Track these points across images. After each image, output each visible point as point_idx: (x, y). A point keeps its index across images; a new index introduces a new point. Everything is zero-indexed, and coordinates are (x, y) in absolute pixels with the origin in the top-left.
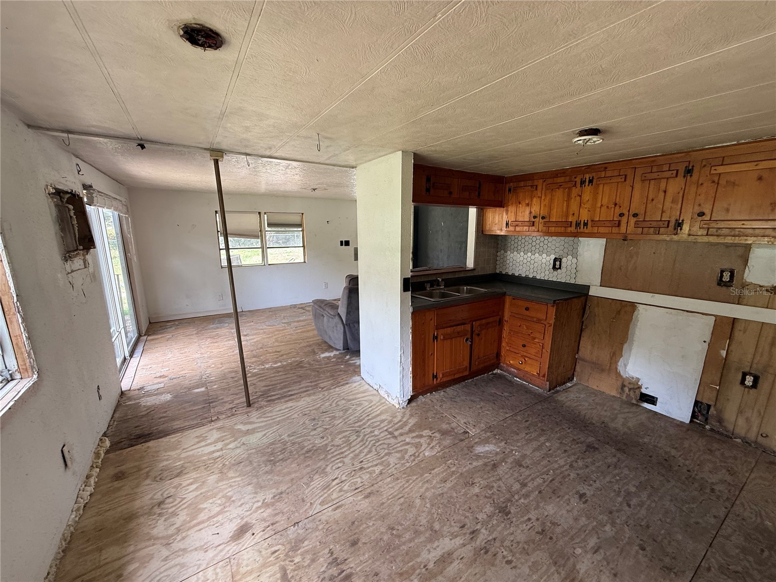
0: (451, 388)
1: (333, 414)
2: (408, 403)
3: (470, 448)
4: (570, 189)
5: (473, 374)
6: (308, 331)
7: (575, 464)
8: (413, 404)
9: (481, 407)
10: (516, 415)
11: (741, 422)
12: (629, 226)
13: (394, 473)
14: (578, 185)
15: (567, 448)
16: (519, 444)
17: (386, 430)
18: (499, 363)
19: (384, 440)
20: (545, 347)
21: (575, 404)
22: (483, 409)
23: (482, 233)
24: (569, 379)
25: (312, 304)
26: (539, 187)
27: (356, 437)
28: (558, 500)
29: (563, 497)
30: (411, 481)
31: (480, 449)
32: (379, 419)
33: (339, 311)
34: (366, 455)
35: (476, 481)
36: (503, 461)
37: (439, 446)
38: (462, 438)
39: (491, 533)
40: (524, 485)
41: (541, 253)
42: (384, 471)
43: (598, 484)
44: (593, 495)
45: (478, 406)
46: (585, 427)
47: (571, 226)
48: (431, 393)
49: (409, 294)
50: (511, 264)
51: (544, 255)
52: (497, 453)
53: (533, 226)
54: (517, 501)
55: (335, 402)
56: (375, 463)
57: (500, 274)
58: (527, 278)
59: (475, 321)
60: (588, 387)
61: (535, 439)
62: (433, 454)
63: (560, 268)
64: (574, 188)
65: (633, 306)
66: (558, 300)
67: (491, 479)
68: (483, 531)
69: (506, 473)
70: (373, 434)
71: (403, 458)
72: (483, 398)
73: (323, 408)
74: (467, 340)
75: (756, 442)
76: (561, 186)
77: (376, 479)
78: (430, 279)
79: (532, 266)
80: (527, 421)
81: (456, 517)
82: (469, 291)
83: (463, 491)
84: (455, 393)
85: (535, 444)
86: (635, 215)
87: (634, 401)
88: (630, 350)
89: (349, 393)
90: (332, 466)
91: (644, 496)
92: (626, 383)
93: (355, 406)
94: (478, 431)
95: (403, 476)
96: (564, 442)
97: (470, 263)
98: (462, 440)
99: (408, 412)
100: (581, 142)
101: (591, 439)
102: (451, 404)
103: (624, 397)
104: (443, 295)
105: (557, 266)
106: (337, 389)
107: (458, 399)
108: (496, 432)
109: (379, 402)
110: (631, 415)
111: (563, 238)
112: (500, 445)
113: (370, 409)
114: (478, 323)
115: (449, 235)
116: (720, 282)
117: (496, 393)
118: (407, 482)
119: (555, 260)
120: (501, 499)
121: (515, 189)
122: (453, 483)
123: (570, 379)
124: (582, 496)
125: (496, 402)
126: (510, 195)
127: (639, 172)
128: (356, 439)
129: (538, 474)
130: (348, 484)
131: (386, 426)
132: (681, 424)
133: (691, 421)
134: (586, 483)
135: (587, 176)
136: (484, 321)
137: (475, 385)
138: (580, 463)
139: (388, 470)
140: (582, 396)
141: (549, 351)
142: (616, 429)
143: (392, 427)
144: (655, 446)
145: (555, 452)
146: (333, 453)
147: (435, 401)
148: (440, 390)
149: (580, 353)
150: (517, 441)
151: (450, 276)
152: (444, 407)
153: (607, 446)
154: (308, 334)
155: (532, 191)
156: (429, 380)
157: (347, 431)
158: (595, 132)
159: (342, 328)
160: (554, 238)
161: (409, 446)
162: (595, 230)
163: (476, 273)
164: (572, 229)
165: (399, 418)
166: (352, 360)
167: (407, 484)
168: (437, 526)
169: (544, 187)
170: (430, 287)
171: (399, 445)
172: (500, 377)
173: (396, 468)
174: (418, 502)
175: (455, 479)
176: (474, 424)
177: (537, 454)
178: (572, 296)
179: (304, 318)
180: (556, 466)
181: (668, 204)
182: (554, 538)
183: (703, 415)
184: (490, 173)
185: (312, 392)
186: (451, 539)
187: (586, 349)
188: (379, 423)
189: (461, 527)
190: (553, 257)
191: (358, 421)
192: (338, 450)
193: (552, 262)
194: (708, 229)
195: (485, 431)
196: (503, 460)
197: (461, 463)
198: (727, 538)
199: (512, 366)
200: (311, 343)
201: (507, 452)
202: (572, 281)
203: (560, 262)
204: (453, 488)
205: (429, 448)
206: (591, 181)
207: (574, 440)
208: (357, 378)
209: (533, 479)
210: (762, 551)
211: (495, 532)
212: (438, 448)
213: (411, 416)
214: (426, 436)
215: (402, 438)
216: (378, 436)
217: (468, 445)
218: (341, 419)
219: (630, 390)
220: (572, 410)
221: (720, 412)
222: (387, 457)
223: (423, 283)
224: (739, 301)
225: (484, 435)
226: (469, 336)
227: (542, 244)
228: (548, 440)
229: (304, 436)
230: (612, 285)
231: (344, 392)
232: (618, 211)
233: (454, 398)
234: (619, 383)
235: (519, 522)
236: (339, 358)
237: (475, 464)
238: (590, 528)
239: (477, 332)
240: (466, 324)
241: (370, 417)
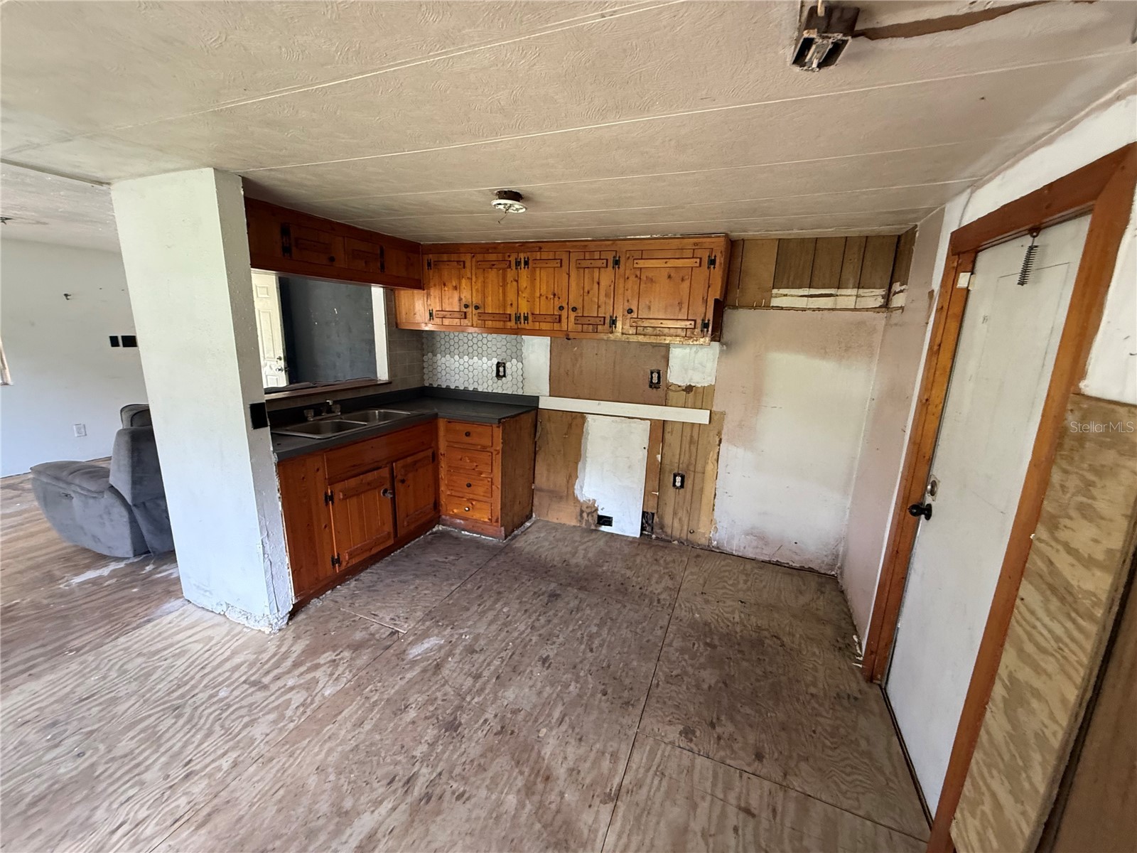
0: (368, 570)
1: (113, 694)
2: (290, 619)
3: (401, 655)
4: (504, 270)
5: (400, 542)
6: (32, 535)
7: (537, 624)
8: (301, 617)
9: (416, 588)
10: (464, 583)
11: (676, 524)
12: (569, 323)
13: (262, 752)
14: (514, 267)
15: (528, 606)
16: (470, 623)
17: (244, 682)
18: (440, 516)
19: (242, 699)
20: (494, 481)
21: (535, 548)
22: (420, 589)
23: (397, 327)
24: (527, 516)
25: (31, 476)
26: (468, 264)
27: (173, 721)
28: (519, 678)
29: (524, 672)
30: (298, 752)
31: (415, 651)
32: (228, 665)
33: (112, 480)
34: (199, 745)
35: (411, 700)
36: (449, 656)
37: (350, 671)
38: (389, 643)
39: (434, 767)
40: (477, 677)
41: (480, 356)
42: (241, 759)
43: (561, 639)
44: (556, 654)
45: (412, 587)
46: (546, 573)
47: (510, 320)
48: (333, 588)
49: (266, 432)
50: (444, 373)
51: (485, 359)
52: (441, 647)
53: (465, 318)
54: (469, 703)
55: (117, 667)
56: (220, 752)
57: (431, 388)
58: (466, 391)
59: (396, 461)
60: (548, 522)
61: (490, 609)
62: (339, 688)
63: (504, 376)
64: (509, 270)
65: (580, 417)
66: (504, 418)
67: (434, 689)
68: (424, 770)
69: (454, 671)
70: (216, 699)
71: (282, 717)
72: (418, 573)
73: (81, 691)
74: (385, 492)
75: (687, 540)
76: (493, 265)
77: (223, 781)
78: (314, 401)
79: (471, 375)
80: (479, 587)
81: (380, 772)
82: (384, 417)
83: (392, 725)
84: (375, 578)
85: (490, 615)
86: (574, 309)
87: (593, 527)
88: (585, 469)
89: (154, 638)
90: (111, 804)
91: (605, 632)
92: (584, 509)
93: (168, 661)
94: (412, 625)
95: (283, 750)
96: (524, 600)
97: (383, 374)
98: (388, 648)
99: (290, 635)
100: (501, 207)
101: (553, 586)
102: (369, 597)
103: (584, 525)
104: (340, 427)
105: (501, 374)
106: (122, 639)
107: (380, 586)
108: (439, 617)
109: (228, 634)
110: (590, 544)
111: (504, 336)
112: (446, 633)
113: (207, 655)
114: (400, 463)
115: (350, 330)
116: (652, 385)
117: (436, 561)
118: (290, 756)
119: (498, 365)
120: (448, 712)
121: (437, 263)
122: (375, 719)
123: (529, 517)
124: (544, 660)
125: (437, 574)
126: (431, 272)
127: (574, 257)
128: (175, 723)
129: (495, 654)
130: (154, 822)
131: (246, 673)
132: (632, 541)
133: (641, 534)
134: (549, 642)
135: (522, 256)
136: (409, 460)
137: (407, 556)
138: (543, 620)
139: (250, 753)
140: (542, 535)
141: (500, 487)
142: (577, 565)
143: (258, 670)
144: (613, 572)
145: (514, 616)
146: (111, 776)
147: (340, 600)
148: (348, 580)
149: (536, 482)
150: (468, 619)
151: (350, 395)
152: (357, 605)
153: (569, 588)
154: (32, 542)
155: (460, 269)
156: (327, 569)
157: (150, 716)
158: (516, 196)
159: (125, 513)
160: (495, 335)
161: (294, 692)
162: (537, 326)
163: (393, 389)
164: (512, 324)
165: (272, 650)
166: (160, 572)
167: (292, 760)
168: (348, 804)
169: (474, 264)
170: (315, 415)
171: (273, 697)
172: (443, 535)
173: (267, 742)
174: (312, 781)
175: (377, 713)
176: (406, 615)
177: (494, 627)
178: (520, 412)
179: (18, 507)
180: (516, 634)
181: (602, 298)
182: (516, 731)
183: (649, 525)
184: (397, 235)
185: (46, 665)
186: (373, 812)
187: (543, 477)
188: (227, 674)
189: (389, 784)
190: (495, 361)
191: (179, 687)
192: (127, 764)
193: (494, 368)
194: (637, 327)
195: (423, 621)
196: (450, 654)
197: (386, 684)
198: (670, 645)
199: (456, 516)
200: (41, 560)
201: (454, 640)
202: (520, 392)
203: (504, 367)
204: (376, 728)
205: (331, 682)
206: (526, 263)
207: (535, 593)
208: (175, 603)
209: (489, 665)
210: (694, 644)
211: (441, 764)
212: (348, 675)
213: (297, 638)
214: (325, 664)
215: (280, 683)
216: (227, 698)
217: (398, 652)
218: (134, 698)
219: (588, 514)
220: (532, 556)
221: (661, 518)
222: (249, 729)
223: (302, 409)
224: (665, 403)
225: (422, 627)
226: (388, 485)
227: (480, 344)
228: (505, 604)
229: (23, 771)
230: (561, 394)
231: (142, 640)
232: (557, 304)
233: (373, 586)
234: (578, 510)
235: (472, 731)
236: (125, 576)
237: (409, 676)
238: (555, 695)
239: (399, 477)
240: (380, 468)
241: (206, 671)
